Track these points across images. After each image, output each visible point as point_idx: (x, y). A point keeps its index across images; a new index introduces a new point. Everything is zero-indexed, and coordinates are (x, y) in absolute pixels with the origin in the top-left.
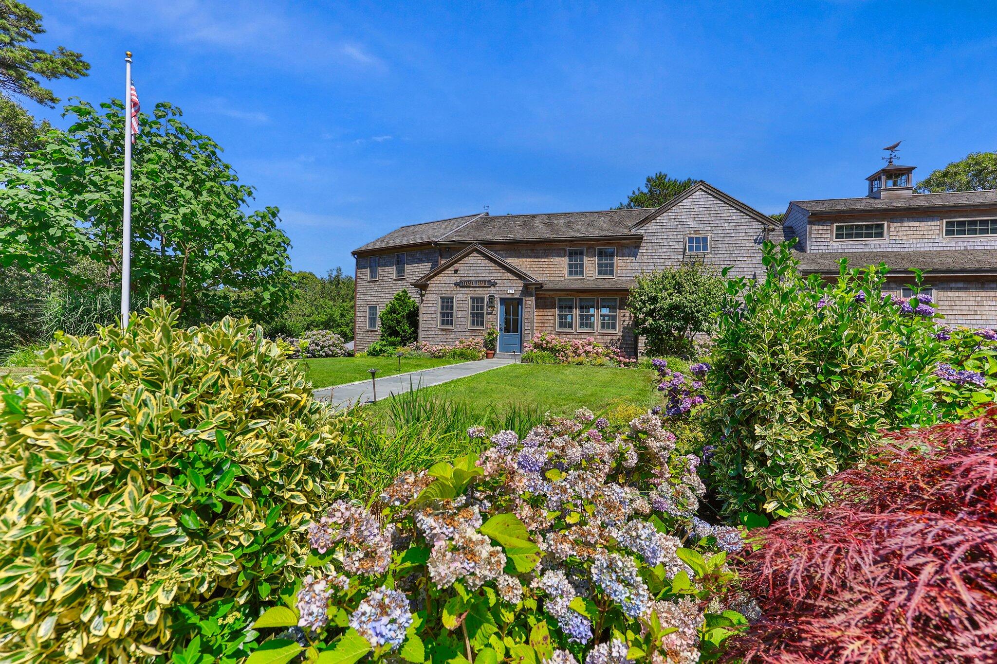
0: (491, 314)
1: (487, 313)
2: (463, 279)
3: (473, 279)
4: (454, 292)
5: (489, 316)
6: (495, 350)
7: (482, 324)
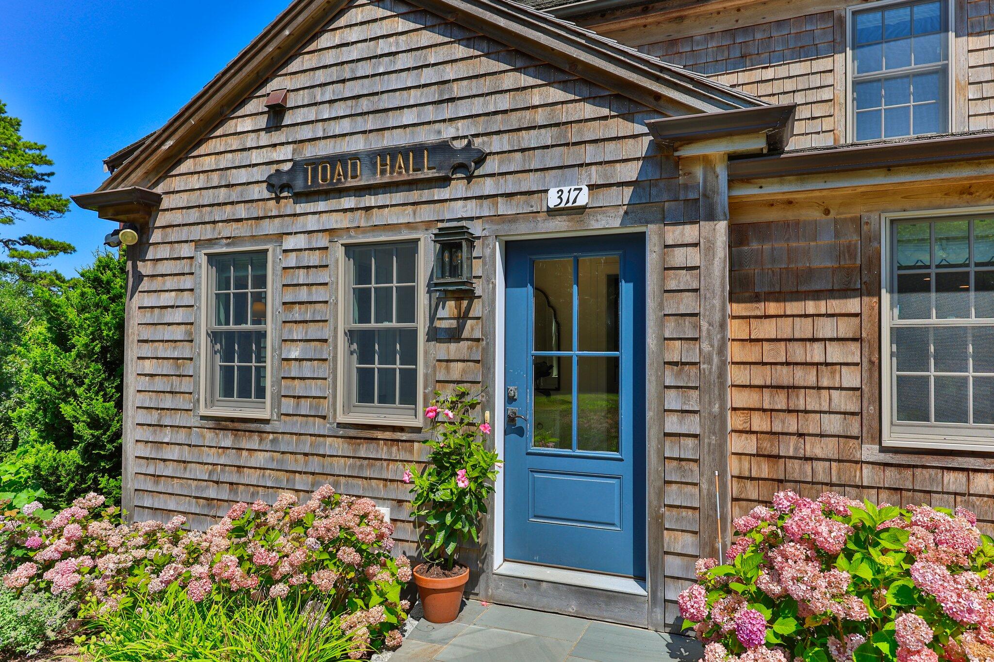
0: (454, 336)
1: (434, 335)
2: (310, 152)
3: (357, 145)
4: (270, 227)
5: (444, 350)
6: (482, 552)
7: (409, 397)
